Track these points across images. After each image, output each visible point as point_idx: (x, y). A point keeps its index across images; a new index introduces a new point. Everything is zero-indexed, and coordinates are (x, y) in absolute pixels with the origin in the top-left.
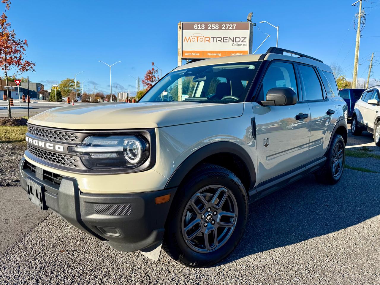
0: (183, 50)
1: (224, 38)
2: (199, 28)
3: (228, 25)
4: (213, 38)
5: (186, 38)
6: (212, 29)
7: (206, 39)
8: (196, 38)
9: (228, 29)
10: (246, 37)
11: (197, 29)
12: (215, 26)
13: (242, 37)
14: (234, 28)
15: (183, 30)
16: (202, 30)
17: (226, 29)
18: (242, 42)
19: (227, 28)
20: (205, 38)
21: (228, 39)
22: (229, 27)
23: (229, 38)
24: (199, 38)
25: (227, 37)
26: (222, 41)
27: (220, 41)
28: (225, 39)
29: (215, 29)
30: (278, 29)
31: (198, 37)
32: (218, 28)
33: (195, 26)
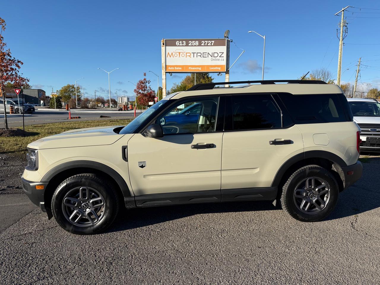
0: (167, 65)
1: (203, 53)
2: (181, 45)
3: (207, 42)
4: (194, 53)
5: (168, 53)
6: (192, 46)
7: (187, 55)
8: (178, 54)
9: (207, 45)
10: (223, 53)
11: (179, 46)
12: (195, 42)
13: (220, 53)
14: (212, 44)
15: (166, 47)
16: (183, 46)
17: (205, 46)
18: (220, 57)
19: (206, 45)
20: (186, 53)
21: (207, 54)
22: (208, 43)
23: (208, 53)
24: (181, 54)
25: (206, 53)
26: (202, 56)
27: (200, 56)
28: (204, 54)
29: (195, 46)
30: (264, 38)
31: (179, 53)
32: (198, 44)
33: (177, 43)
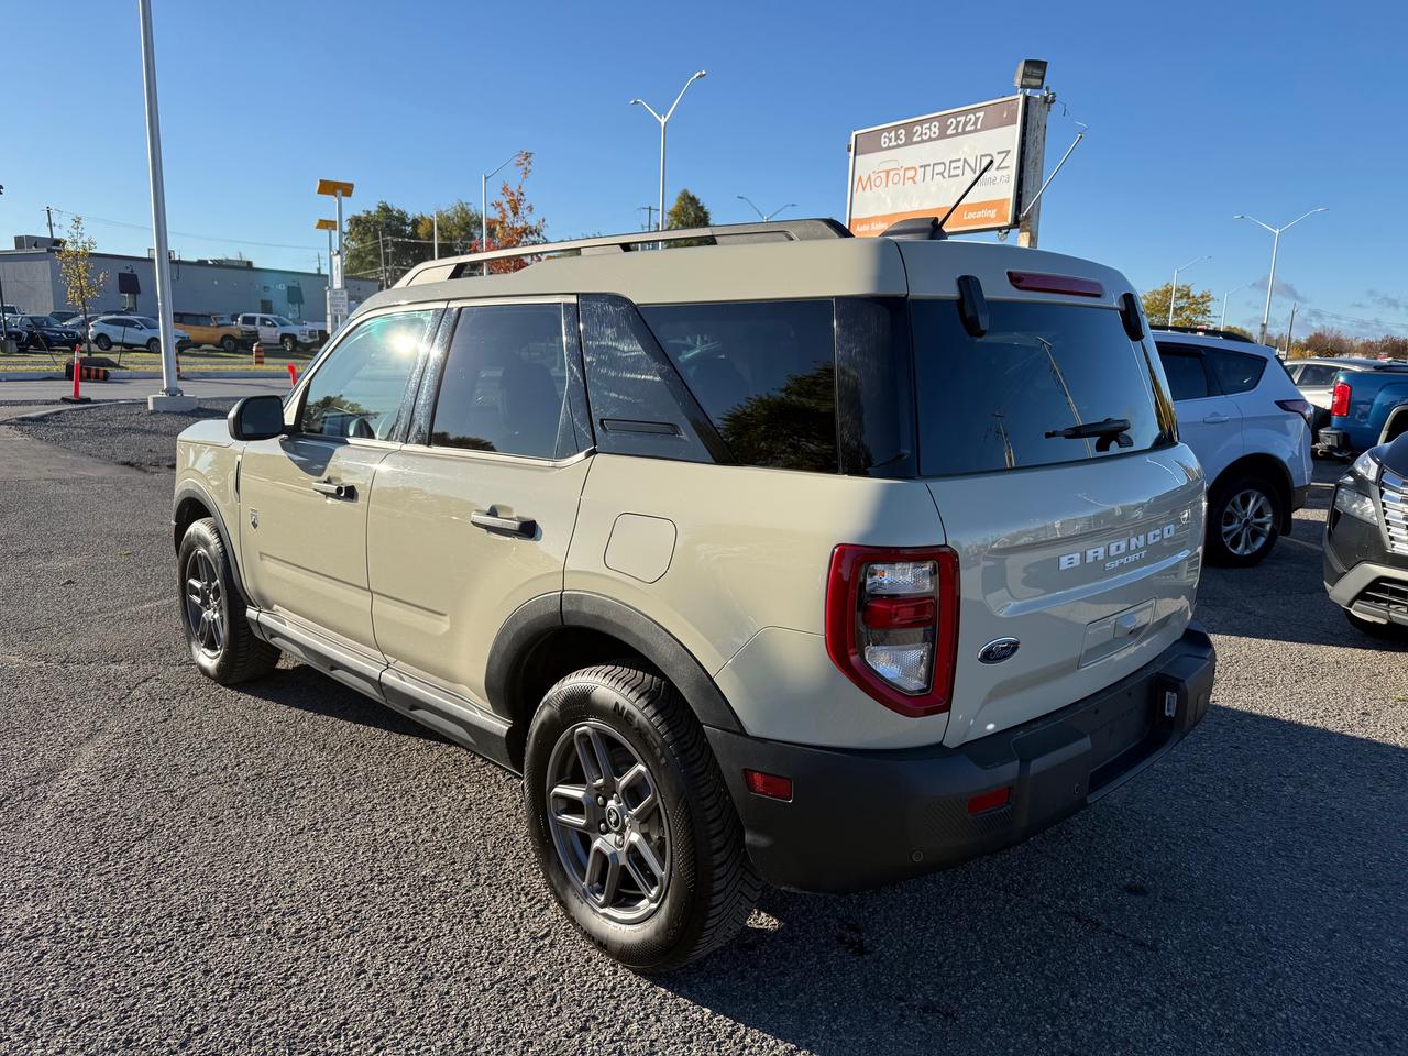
0: (853, 217)
1: (951, 162)
2: (894, 143)
3: (972, 116)
4: (925, 166)
5: (860, 178)
6: (923, 141)
7: (909, 175)
8: (883, 175)
9: (964, 132)
10: (1008, 152)
11: (889, 148)
12: (930, 128)
13: (999, 153)
14: (979, 126)
15: (857, 157)
16: (898, 146)
17: (957, 134)
18: (998, 168)
19: (960, 130)
20: (905, 170)
21: (960, 164)
22: (966, 124)
23: (965, 160)
24: (892, 173)
25: (959, 160)
26: (946, 174)
27: (942, 174)
28: (953, 165)
29: (930, 139)
31: (888, 172)
32: (937, 132)
33: (884, 141)
